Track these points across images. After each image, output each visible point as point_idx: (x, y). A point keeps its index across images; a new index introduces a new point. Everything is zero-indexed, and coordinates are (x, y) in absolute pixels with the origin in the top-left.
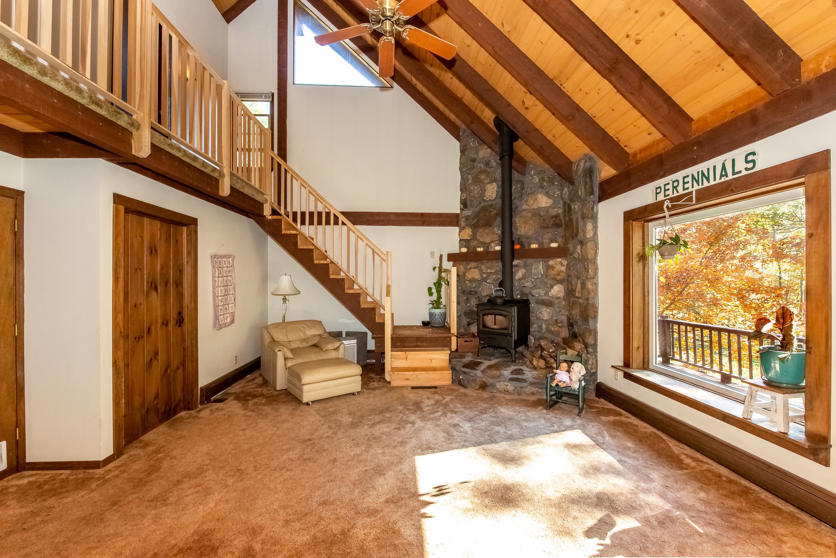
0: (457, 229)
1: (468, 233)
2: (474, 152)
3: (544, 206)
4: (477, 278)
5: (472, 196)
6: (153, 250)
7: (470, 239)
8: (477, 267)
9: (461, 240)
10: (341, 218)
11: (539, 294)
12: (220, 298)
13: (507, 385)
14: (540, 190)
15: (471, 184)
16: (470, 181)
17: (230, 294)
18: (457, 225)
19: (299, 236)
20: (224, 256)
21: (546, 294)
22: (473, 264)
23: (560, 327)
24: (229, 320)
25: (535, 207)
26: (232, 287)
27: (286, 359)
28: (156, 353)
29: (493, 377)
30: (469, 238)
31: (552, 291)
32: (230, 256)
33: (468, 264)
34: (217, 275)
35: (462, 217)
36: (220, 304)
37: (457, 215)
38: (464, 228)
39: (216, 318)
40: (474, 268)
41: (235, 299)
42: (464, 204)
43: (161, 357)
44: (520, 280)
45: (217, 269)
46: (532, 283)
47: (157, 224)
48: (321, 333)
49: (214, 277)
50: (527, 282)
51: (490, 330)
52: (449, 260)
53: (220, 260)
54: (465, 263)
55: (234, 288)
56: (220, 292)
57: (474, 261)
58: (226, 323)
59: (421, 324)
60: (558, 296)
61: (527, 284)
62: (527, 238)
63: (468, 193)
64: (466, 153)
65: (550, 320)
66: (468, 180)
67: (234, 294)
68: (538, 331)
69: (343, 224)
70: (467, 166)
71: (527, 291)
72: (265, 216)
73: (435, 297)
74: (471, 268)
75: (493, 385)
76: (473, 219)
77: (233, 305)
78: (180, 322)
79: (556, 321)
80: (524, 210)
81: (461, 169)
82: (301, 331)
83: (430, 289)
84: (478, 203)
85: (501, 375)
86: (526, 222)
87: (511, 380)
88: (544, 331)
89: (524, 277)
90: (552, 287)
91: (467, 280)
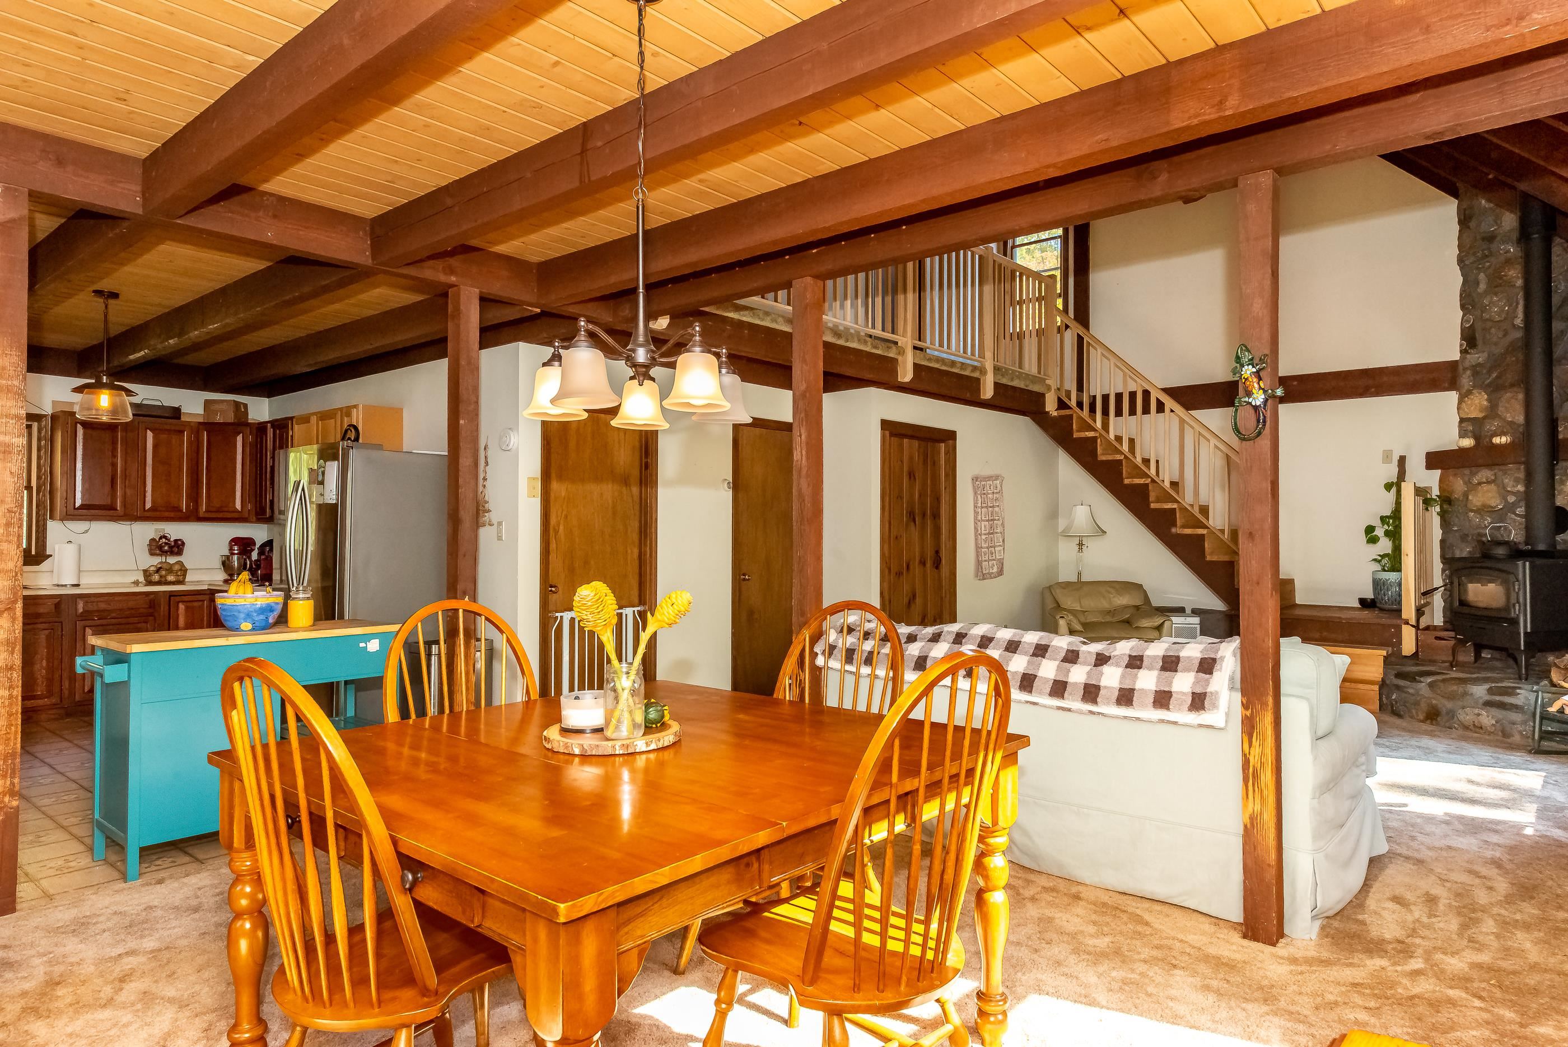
0: (1453, 396)
1: (1479, 402)
2: (1491, 219)
4: (1494, 504)
5: (1487, 320)
6: (911, 475)
7: (1484, 418)
8: (1493, 481)
9: (1462, 420)
12: (984, 537)
13: (1479, 715)
15: (1486, 292)
16: (1482, 287)
17: (997, 533)
18: (1452, 385)
19: (1099, 440)
20: (989, 478)
22: (1485, 474)
24: (995, 570)
26: (1000, 523)
28: (914, 596)
29: (1451, 697)
30: (1480, 415)
32: (997, 477)
33: (1473, 474)
34: (979, 505)
35: (1465, 369)
36: (984, 545)
37: (1453, 365)
38: (1469, 393)
39: (979, 563)
40: (1488, 482)
41: (1003, 541)
42: (1470, 339)
43: (919, 600)
45: (979, 497)
47: (916, 443)
49: (975, 507)
51: (1473, 611)
52: (1430, 466)
53: (983, 483)
54: (1467, 471)
55: (1003, 524)
56: (983, 528)
57: (1489, 466)
58: (992, 573)
63: (1478, 313)
64: (1473, 224)
66: (1478, 284)
67: (1003, 533)
69: (1172, 412)
70: (1474, 254)
72: (1048, 413)
73: (1385, 545)
74: (1480, 484)
75: (1452, 714)
76: (1489, 372)
77: (1002, 548)
78: (937, 564)
81: (1461, 261)
82: (1104, 597)
83: (1369, 530)
84: (1501, 334)
85: (1465, 694)
87: (1488, 704)
91: (1472, 511)
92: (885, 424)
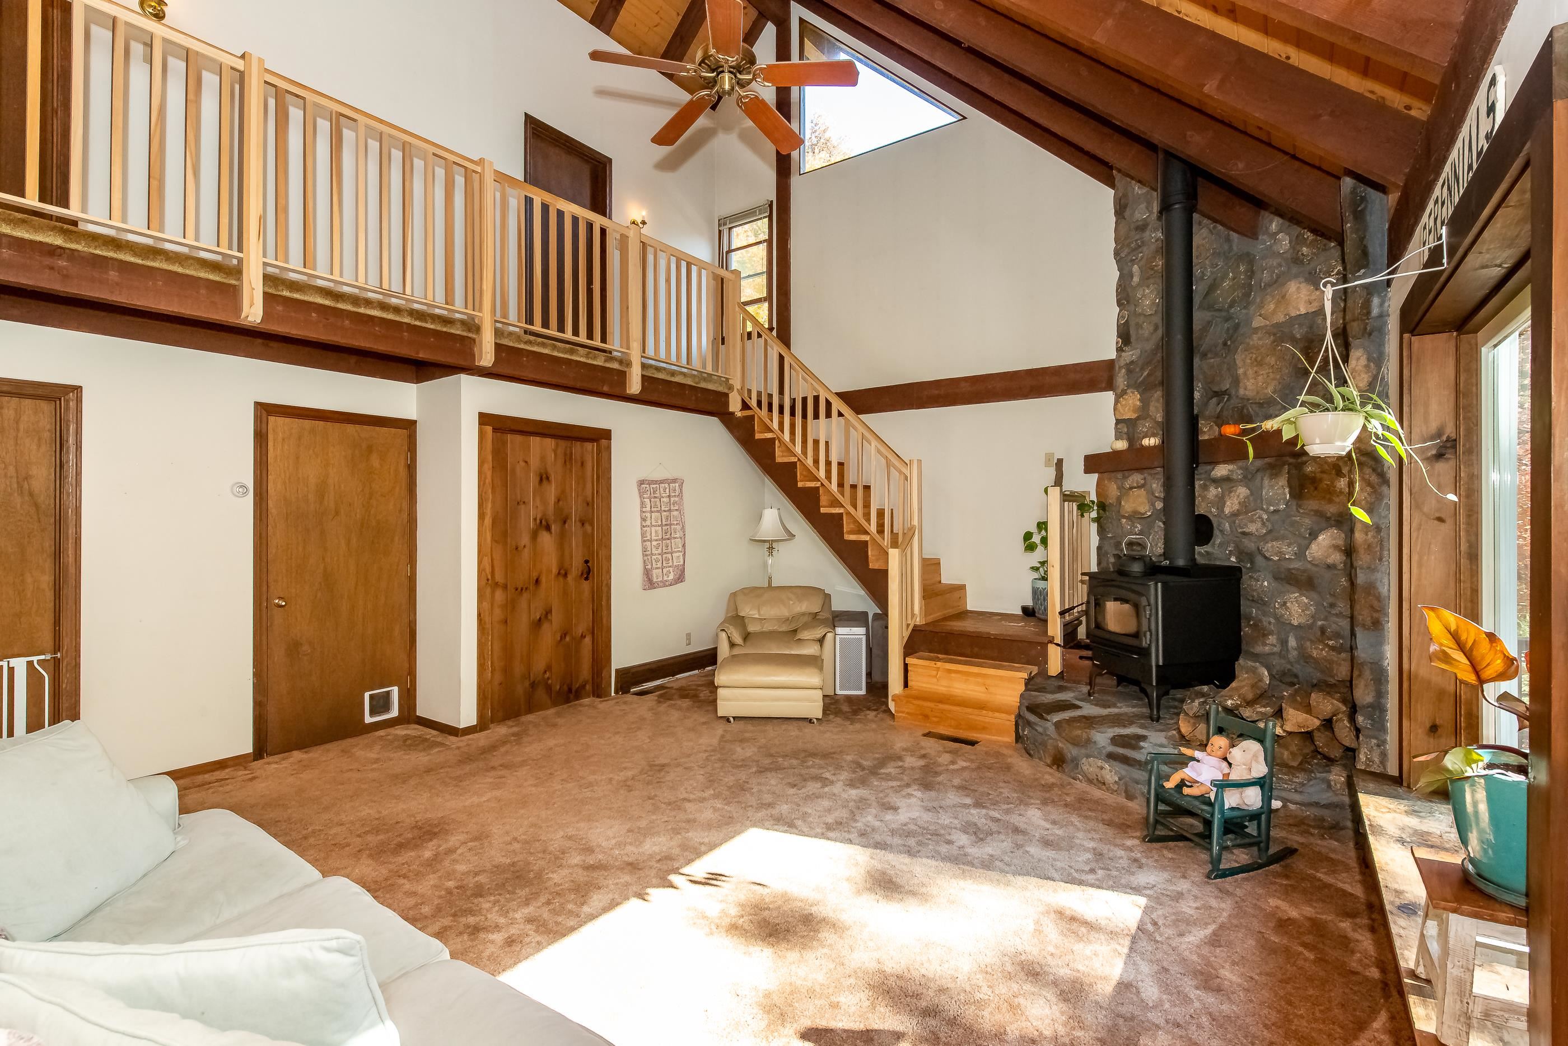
0: (1109, 396)
1: (1132, 401)
2: (1143, 206)
3: (1303, 311)
4: (1143, 511)
5: (1140, 314)
6: (543, 478)
7: (1138, 418)
8: (1142, 486)
9: (1118, 422)
10: (837, 405)
11: (1280, 553)
12: (654, 543)
13: (1102, 768)
14: (1295, 270)
15: (1139, 285)
16: (1136, 279)
17: (675, 538)
18: (1109, 386)
19: (777, 442)
20: (662, 482)
21: (1301, 555)
22: (1136, 478)
23: (1333, 648)
24: (671, 577)
25: (1280, 318)
26: (678, 527)
27: (732, 645)
28: (548, 612)
29: (1076, 743)
30: (1134, 416)
31: (1314, 546)
32: (674, 481)
33: (1125, 478)
34: (648, 509)
35: (1120, 368)
36: (654, 551)
37: (1111, 363)
38: (1124, 393)
39: (647, 573)
40: (1139, 487)
41: (684, 546)
42: (1125, 336)
43: (556, 617)
44: (1235, 514)
45: (647, 501)
46: (1264, 524)
47: (550, 443)
48: (816, 609)
49: (642, 512)
50: (1252, 521)
51: (1107, 636)
52: (1088, 470)
53: (654, 486)
54: (1120, 475)
55: (683, 528)
56: (653, 534)
57: (1139, 470)
58: (666, 581)
59: (1020, 612)
60: (1330, 561)
61: (1252, 528)
62: (1261, 405)
63: (1132, 308)
64: (1127, 214)
65: (1310, 627)
66: (1132, 277)
67: (683, 537)
68: (1280, 655)
69: (840, 414)
70: (1128, 245)
71: (1250, 545)
72: (733, 413)
74: (1131, 488)
75: (1076, 762)
76: (1142, 369)
77: (681, 554)
78: (587, 573)
79: (1323, 630)
80: (1256, 330)
81: (1117, 253)
82: (784, 603)
83: (1028, 536)
84: (1151, 328)
85: (1089, 741)
86: (1259, 363)
87: (1111, 757)
88: (1294, 654)
89: (1245, 508)
90: (1314, 535)
91: (1124, 517)
92: (485, 419)
